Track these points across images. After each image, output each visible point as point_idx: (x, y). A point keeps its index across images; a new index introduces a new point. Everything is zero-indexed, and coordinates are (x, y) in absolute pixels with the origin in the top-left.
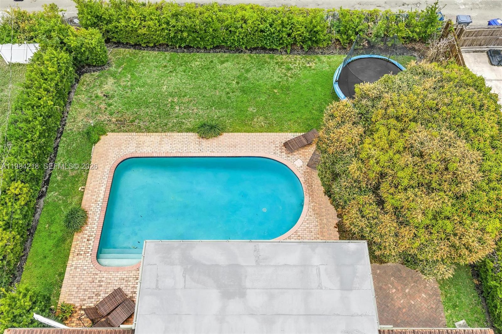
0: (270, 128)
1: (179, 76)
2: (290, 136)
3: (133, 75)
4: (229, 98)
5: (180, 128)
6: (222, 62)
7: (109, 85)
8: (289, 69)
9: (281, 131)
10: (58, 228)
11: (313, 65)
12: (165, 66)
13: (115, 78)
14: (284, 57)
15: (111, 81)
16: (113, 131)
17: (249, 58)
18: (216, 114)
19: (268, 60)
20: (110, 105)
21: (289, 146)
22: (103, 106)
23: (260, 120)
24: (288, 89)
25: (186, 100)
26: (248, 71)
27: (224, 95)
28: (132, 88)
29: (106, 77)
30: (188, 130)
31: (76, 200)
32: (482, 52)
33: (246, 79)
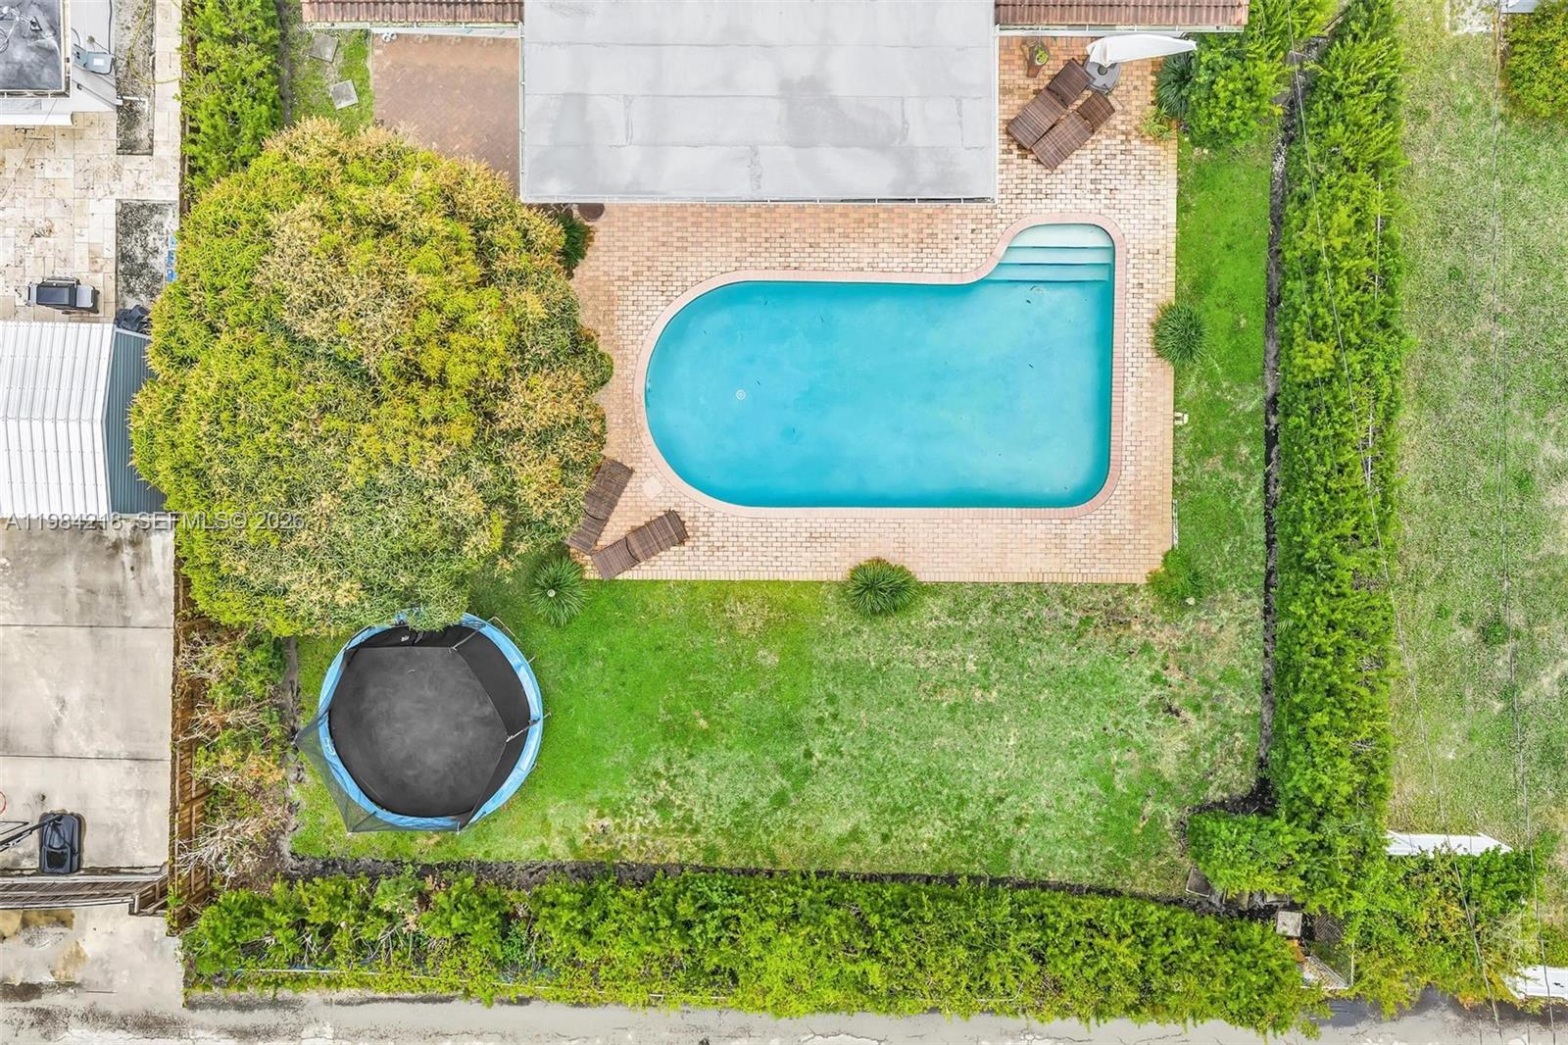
0: (722, 590)
1: (976, 785)
2: (666, 567)
3: (1108, 787)
4: (832, 699)
5: (963, 598)
6: (855, 835)
7: (1170, 748)
8: (662, 806)
9: (692, 587)
10: (1216, 318)
11: (592, 821)
12: (1019, 821)
13: (1157, 776)
14: (673, 857)
15: (1168, 767)
16: (1133, 589)
17: (778, 848)
18: (867, 643)
19: (721, 842)
20: (1155, 679)
21: (670, 529)
22: (1175, 677)
23: (747, 618)
24: (668, 732)
25: (951, 695)
26: (780, 800)
27: (845, 716)
28: (1105, 740)
29: (1185, 780)
30: (934, 590)
31: (1190, 389)
32: (93, 871)
33: (785, 769)
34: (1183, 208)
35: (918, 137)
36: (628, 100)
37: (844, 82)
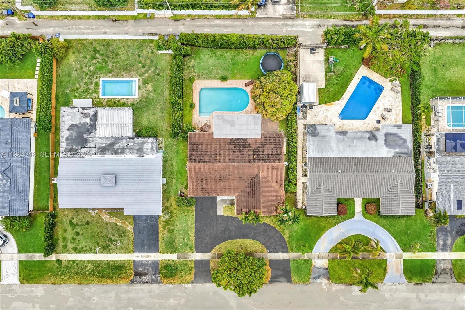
0: (241, 78)
1: (214, 58)
2: (247, 81)
3: (199, 58)
4: (229, 67)
5: (215, 78)
6: (226, 53)
7: (193, 62)
8: (247, 56)
9: (244, 79)
10: (188, 108)
11: (255, 54)
12: (209, 54)
13: (194, 59)
14: (246, 50)
15: (193, 60)
16: (197, 79)
17: (235, 51)
18: (225, 73)
19: (241, 52)
20: (194, 70)
21: (247, 85)
22: (192, 70)
23: (238, 76)
24: (247, 63)
25: (217, 67)
26: (235, 56)
27: (228, 65)
28: (200, 63)
29: (191, 59)
30: (218, 79)
31: (191, 100)
32: (309, 48)
33: (234, 60)
34: (192, 120)
35: (221, 121)
36: (250, 125)
37: (229, 126)
